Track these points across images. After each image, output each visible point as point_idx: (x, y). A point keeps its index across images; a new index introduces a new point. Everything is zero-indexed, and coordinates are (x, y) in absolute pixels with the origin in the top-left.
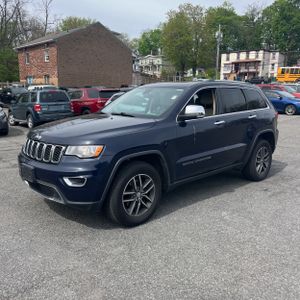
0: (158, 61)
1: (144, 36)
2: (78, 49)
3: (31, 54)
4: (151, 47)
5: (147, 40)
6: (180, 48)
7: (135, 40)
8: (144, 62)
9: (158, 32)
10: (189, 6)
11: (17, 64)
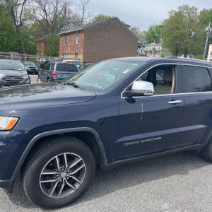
0: (159, 48)
1: (150, 29)
2: (99, 36)
3: (68, 38)
4: (155, 37)
5: (152, 32)
6: (176, 38)
7: (144, 32)
8: (148, 48)
9: (161, 26)
10: (186, 7)
11: (59, 44)
